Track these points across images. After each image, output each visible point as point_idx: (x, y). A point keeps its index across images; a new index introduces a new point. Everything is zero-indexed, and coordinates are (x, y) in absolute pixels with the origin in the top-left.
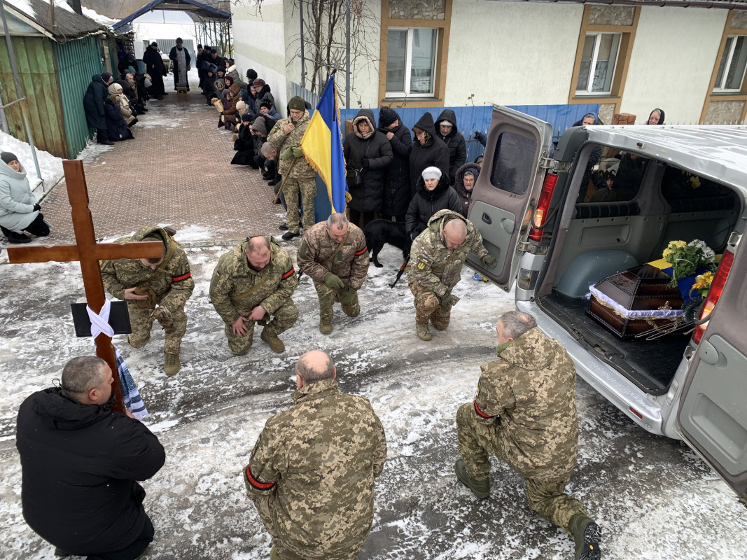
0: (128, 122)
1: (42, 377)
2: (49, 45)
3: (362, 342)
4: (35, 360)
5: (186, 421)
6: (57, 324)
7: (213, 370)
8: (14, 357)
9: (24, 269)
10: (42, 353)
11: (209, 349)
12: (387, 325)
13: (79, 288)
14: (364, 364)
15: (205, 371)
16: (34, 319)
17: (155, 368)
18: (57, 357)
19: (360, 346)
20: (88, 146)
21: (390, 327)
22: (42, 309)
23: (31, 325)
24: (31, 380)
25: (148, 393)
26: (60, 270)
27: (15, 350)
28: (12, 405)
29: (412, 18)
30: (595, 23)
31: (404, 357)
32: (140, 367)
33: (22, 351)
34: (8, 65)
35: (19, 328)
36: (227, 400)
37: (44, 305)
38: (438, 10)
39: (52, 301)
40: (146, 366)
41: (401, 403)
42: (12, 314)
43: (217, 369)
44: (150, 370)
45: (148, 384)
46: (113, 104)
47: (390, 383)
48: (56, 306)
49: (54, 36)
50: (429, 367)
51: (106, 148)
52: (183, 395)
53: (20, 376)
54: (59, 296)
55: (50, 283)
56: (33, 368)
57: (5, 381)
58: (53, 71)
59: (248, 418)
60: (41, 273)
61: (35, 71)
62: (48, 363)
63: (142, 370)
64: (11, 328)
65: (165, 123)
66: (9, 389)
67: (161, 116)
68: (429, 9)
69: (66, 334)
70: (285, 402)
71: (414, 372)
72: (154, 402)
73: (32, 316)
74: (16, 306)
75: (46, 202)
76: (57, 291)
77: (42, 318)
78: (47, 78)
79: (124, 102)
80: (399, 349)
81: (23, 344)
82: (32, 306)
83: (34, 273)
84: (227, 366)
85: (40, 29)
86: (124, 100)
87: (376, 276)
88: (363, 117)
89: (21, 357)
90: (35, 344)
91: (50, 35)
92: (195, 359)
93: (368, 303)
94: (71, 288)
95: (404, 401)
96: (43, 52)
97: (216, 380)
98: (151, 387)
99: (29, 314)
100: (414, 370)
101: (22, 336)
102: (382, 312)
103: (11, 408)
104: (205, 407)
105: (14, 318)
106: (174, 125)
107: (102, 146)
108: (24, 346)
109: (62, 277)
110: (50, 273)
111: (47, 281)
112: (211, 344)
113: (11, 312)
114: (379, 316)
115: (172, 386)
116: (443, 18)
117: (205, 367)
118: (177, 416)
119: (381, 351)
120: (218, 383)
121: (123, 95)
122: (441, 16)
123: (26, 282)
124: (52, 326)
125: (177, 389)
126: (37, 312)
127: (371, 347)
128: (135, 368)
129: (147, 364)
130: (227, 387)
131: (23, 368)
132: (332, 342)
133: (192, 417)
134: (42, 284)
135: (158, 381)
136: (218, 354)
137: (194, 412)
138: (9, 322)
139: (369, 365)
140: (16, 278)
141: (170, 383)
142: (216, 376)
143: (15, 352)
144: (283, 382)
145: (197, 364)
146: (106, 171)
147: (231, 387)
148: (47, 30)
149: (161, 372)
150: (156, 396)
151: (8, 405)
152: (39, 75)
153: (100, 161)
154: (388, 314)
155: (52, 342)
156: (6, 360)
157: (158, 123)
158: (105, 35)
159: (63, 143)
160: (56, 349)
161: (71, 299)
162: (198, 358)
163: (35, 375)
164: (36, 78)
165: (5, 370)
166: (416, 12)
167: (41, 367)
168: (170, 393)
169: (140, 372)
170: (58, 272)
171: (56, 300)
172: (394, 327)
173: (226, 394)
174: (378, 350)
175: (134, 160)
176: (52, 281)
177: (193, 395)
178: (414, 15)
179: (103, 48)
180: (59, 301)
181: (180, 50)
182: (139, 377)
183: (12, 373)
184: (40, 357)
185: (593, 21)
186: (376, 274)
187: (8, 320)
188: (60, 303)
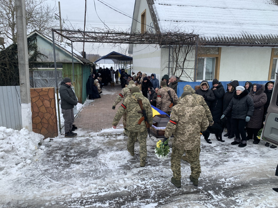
0: (99, 93)
1: (95, 181)
2: (81, 66)
3: (224, 174)
4: (90, 174)
5: (160, 204)
6: (94, 160)
7: (163, 182)
8: (82, 172)
9: (77, 140)
10: (91, 171)
11: (158, 173)
12: (232, 167)
13: (98, 147)
14: (230, 184)
15: (160, 182)
16: (85, 158)
17: (139, 180)
18: (98, 173)
19: (223, 176)
20: (86, 100)
21: (234, 168)
22: (87, 154)
23: (85, 160)
24: (91, 182)
25: (139, 190)
26: (89, 140)
27: (82, 169)
28: (87, 192)
29: (207, 54)
30: (276, 55)
31: (247, 182)
32: (133, 179)
33: (84, 170)
34: (67, 72)
35: (80, 161)
36: (175, 196)
37: (87, 153)
38: (216, 51)
39: (90, 151)
40: (135, 179)
41: (259, 203)
42: (76, 156)
43: (165, 182)
44: (137, 180)
45: (138, 186)
46: (95, 86)
47: (248, 193)
48: (91, 153)
49: (83, 63)
50: (263, 187)
51: (92, 101)
52: (155, 192)
53: (87, 180)
54: (92, 150)
55: (87, 145)
56: (90, 177)
57: (82, 181)
58: (81, 74)
59: (189, 205)
60: (83, 141)
61: (75, 74)
62: (96, 175)
63: (134, 180)
64: (77, 161)
65: (110, 93)
66: (84, 185)
67: (107, 91)
68: (213, 51)
69: (98, 164)
70: (202, 199)
71: (257, 189)
72: (143, 194)
73: (84, 157)
74: (77, 152)
75: (77, 117)
76: (91, 148)
77: (88, 157)
78: (79, 76)
79: (99, 85)
80: (243, 178)
81: (84, 167)
82: (83, 153)
83: (80, 141)
84: (168, 181)
85: (79, 60)
86: (98, 85)
87: (215, 147)
88: (205, 83)
89: (85, 172)
90: (88, 167)
91: (82, 62)
92: (154, 177)
93: (217, 157)
94: (95, 147)
95: (260, 202)
96: (79, 68)
97: (166, 187)
98: (140, 188)
99: (82, 156)
100: (256, 188)
101: (82, 164)
102: (225, 161)
103: (87, 193)
104: (166, 198)
105: (77, 157)
106: (113, 94)
107: (91, 100)
108: (85, 168)
109: (91, 142)
110: (86, 141)
111: (86, 144)
112: (158, 171)
113: (76, 155)
114: (225, 163)
115: (149, 188)
116: (218, 54)
117: (159, 180)
118: (155, 202)
119: (235, 178)
120: (167, 188)
121: (98, 83)
122: (217, 53)
123: (78, 144)
124: (92, 161)
125: (151, 189)
126: (85, 155)
127: (229, 176)
128: (131, 179)
129: (135, 178)
130: (172, 190)
131: (87, 176)
132: (210, 173)
133: (163, 202)
134: (84, 145)
135: (141, 185)
136: (163, 175)
137: (163, 200)
138: (76, 158)
139: (232, 184)
140: (74, 142)
141: (147, 187)
142: (166, 185)
143: (82, 170)
144: (196, 190)
145: (155, 179)
146: (95, 108)
147: (174, 190)
148: (81, 61)
149: (142, 182)
150: (143, 192)
151: (85, 191)
152: (76, 75)
153: (92, 105)
154: (229, 162)
155: (94, 167)
156: (79, 173)
157: (107, 93)
158: (92, 65)
159: (81, 98)
160: (97, 170)
161: (96, 151)
162: (155, 176)
163: (92, 180)
164: (75, 76)
165: (80, 177)
166: (208, 52)
167: (93, 176)
168: (149, 191)
169: (133, 181)
170: (89, 141)
171: (91, 151)
172: (235, 168)
173: (173, 193)
174: (233, 178)
175: (103, 104)
176: (87, 144)
177: (159, 192)
178: (207, 53)
179: (91, 69)
180: (92, 151)
181: (112, 70)
182: (134, 183)
183: (83, 178)
184: (92, 173)
185: (276, 54)
186: (214, 146)
187: (75, 158)
188: (93, 152)
